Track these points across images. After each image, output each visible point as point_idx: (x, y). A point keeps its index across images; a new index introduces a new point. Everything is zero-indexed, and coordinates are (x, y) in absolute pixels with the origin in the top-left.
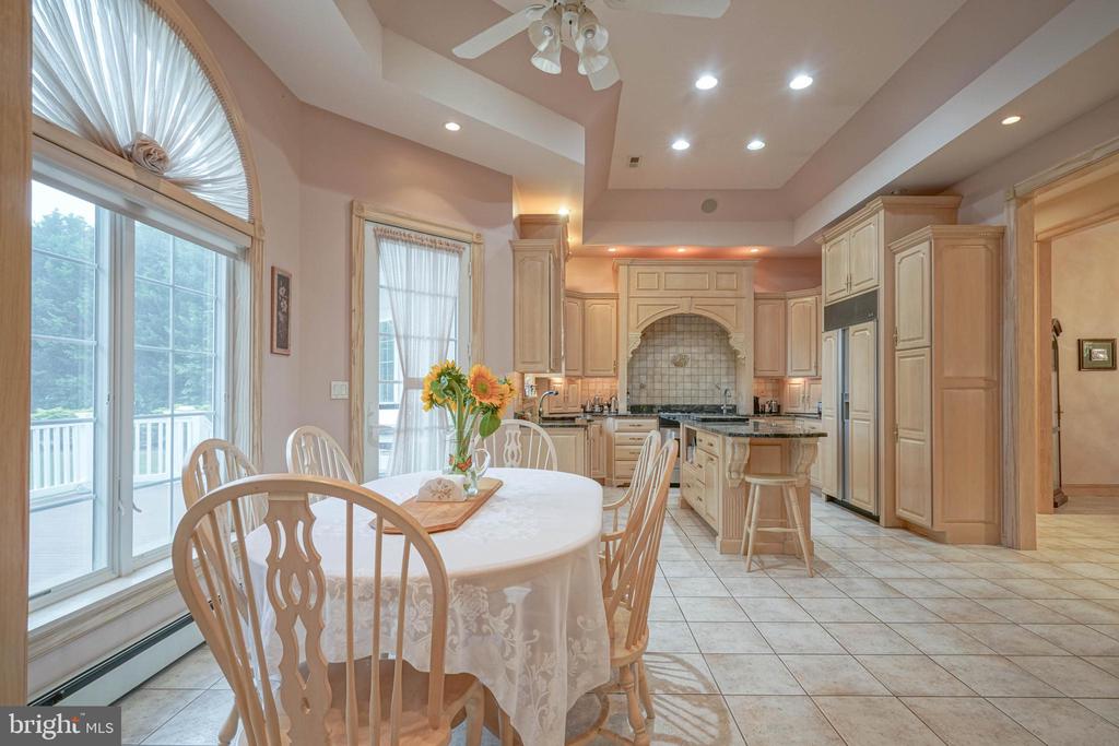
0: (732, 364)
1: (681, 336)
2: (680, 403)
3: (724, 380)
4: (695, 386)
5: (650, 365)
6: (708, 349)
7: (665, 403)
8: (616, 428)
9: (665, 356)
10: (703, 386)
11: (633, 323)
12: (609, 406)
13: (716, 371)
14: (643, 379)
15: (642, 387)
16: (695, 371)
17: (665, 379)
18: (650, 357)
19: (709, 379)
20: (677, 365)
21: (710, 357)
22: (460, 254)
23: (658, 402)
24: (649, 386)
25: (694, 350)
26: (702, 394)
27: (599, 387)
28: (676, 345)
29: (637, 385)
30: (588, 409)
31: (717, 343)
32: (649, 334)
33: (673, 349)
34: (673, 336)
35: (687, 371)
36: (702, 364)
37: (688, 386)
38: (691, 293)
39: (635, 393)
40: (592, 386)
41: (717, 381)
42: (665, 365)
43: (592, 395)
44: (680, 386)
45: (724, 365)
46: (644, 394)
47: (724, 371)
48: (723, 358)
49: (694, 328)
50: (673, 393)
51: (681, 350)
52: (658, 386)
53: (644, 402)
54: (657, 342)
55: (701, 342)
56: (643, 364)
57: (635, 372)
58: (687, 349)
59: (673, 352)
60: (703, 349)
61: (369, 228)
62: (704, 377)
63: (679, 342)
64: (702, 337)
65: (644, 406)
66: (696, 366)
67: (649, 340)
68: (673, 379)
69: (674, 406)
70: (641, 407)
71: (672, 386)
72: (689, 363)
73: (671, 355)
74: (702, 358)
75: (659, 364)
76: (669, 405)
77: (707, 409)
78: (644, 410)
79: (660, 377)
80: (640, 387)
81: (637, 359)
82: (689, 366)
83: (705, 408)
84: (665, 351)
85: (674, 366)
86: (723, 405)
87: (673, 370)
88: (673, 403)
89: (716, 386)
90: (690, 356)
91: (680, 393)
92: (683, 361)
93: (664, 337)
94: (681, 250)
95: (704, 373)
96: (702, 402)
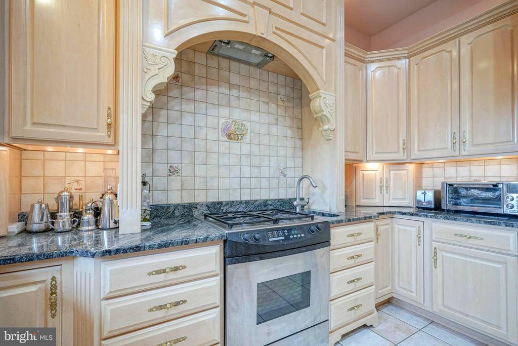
0: (298, 143)
1: (235, 92)
3: (290, 164)
4: (255, 172)
5: (187, 132)
7: (213, 198)
8: (106, 289)
9: (211, 121)
10: (266, 172)
12: (97, 212)
13: (281, 151)
14: (174, 157)
15: (173, 171)
16: (255, 149)
17: (213, 160)
18: (187, 119)
19: (273, 161)
20: (230, 136)
21: (274, 130)
23: (201, 198)
24: (185, 171)
25: (255, 117)
26: (264, 183)
27: (77, 170)
28: (229, 105)
29: (163, 169)
30: (36, 223)
31: (281, 112)
32: (185, 77)
33: (224, 112)
34: (224, 90)
35: (245, 149)
36: (265, 140)
37: (246, 171)
39: (159, 183)
40: (55, 168)
41: (282, 164)
42: (213, 135)
43: (55, 188)
44: (235, 171)
45: (289, 143)
46: (175, 183)
47: (290, 152)
48: (289, 133)
49: (253, 84)
50: (225, 183)
51: (236, 115)
52: (200, 170)
53: (175, 199)
54: (199, 94)
55: (264, 107)
56: (174, 130)
57: (160, 144)
58: (245, 115)
59: (222, 116)
60: (265, 118)
62: (266, 159)
63: (234, 102)
64: (265, 100)
65: (176, 207)
66: (256, 142)
67: (185, 89)
68: (224, 160)
69: (227, 203)
70: (172, 209)
71: (223, 171)
72: (248, 136)
73: (222, 121)
74: (264, 130)
75: (202, 133)
76: (221, 203)
77: (271, 205)
78: (177, 213)
79: (204, 155)
80: (166, 172)
81: (163, 119)
82: (248, 141)
83: (268, 204)
84: (212, 111)
85: (225, 138)
86: (295, 199)
87: (225, 145)
88: (224, 198)
89: (282, 173)
90: (248, 125)
91: (235, 183)
92: (238, 133)
93: (209, 88)
95: (267, 153)
96: (264, 195)
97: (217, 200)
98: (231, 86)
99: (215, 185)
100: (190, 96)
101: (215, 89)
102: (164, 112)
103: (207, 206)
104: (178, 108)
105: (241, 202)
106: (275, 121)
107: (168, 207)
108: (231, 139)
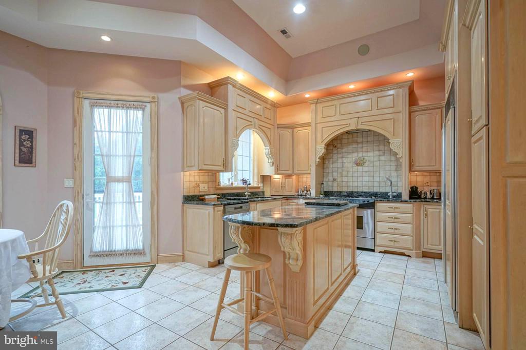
1: (360, 145)
2: (360, 190)
3: (394, 174)
4: (371, 179)
5: (340, 165)
6: (381, 153)
9: (349, 159)
10: (377, 179)
11: (319, 140)
13: (388, 168)
14: (335, 174)
15: (334, 180)
16: (371, 169)
17: (350, 174)
18: (340, 161)
19: (382, 174)
20: (358, 164)
21: (382, 158)
22: (143, 109)
23: (345, 189)
24: (339, 179)
25: (371, 154)
26: (376, 184)
28: (357, 151)
31: (387, 148)
33: (355, 155)
34: (354, 146)
35: (365, 169)
36: (377, 164)
37: (366, 179)
38: (358, 115)
39: (330, 184)
40: (305, 180)
41: (388, 174)
42: (350, 165)
44: (360, 179)
45: (393, 163)
46: (335, 184)
47: (393, 168)
49: (370, 139)
50: (355, 184)
51: (360, 155)
52: (345, 179)
53: (335, 189)
54: (344, 150)
55: (376, 148)
56: (335, 165)
57: (331, 171)
58: (365, 154)
60: (377, 153)
61: (87, 102)
62: (378, 173)
63: (359, 150)
64: (377, 145)
65: (335, 192)
66: (372, 165)
67: (339, 150)
68: (356, 175)
69: (355, 192)
71: (354, 179)
72: (367, 163)
73: (354, 158)
74: (376, 159)
75: (345, 165)
76: (353, 192)
79: (346, 173)
80: (332, 179)
81: (331, 162)
82: (367, 165)
84: (349, 156)
85: (355, 165)
86: (390, 193)
87: (355, 168)
88: (355, 190)
89: (388, 179)
90: (367, 158)
91: (360, 184)
92: (362, 162)
93: (349, 147)
94: (352, 87)
95: (378, 170)
96: (376, 190)
97: (351, 191)
98: (357, 143)
99: (351, 184)
100: (341, 151)
101: (351, 147)
103: (346, 192)
104: (336, 157)
105: (362, 192)
107: (332, 192)
108: (358, 166)
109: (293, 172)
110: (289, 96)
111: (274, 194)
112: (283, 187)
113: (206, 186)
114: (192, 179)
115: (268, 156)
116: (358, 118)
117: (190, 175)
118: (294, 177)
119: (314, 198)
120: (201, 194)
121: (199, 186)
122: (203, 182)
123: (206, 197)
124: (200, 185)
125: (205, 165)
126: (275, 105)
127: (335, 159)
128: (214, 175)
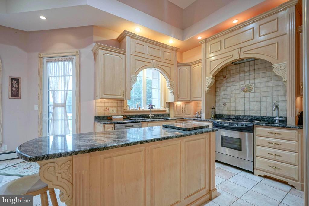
1: (247, 74)
2: (247, 114)
3: (282, 99)
4: (258, 104)
5: (229, 92)
7: (237, 114)
9: (237, 87)
10: (264, 104)
11: (208, 72)
13: (275, 93)
14: (225, 100)
15: (224, 105)
16: (257, 94)
17: (238, 100)
18: (229, 89)
19: (269, 99)
20: (245, 91)
21: (270, 84)
22: (72, 61)
23: (233, 113)
24: (228, 104)
25: (257, 81)
26: (263, 109)
28: (244, 80)
33: (242, 83)
34: (242, 74)
35: (252, 95)
36: (264, 90)
37: (253, 104)
38: (241, 45)
39: (221, 108)
41: (275, 99)
42: (238, 92)
44: (247, 104)
45: (282, 88)
46: (225, 109)
47: (282, 93)
48: (281, 83)
49: (256, 67)
50: (243, 109)
51: (247, 82)
52: (233, 104)
54: (232, 79)
55: (263, 75)
56: (225, 92)
57: (221, 97)
58: (252, 81)
60: (264, 79)
61: (45, 60)
63: (247, 78)
64: (264, 72)
65: (225, 115)
66: (258, 91)
67: (228, 79)
68: (243, 100)
69: (243, 116)
70: (223, 116)
71: (242, 104)
73: (241, 86)
74: (263, 85)
75: (234, 92)
76: (240, 116)
77: (266, 119)
78: (225, 117)
79: (234, 99)
80: (223, 105)
81: (222, 90)
82: (254, 91)
83: (264, 118)
84: (237, 84)
85: (243, 92)
86: (276, 117)
87: (243, 94)
88: (242, 114)
90: (254, 85)
91: (247, 108)
92: (249, 89)
93: (236, 76)
94: (235, 22)
95: (265, 95)
96: (263, 114)
97: (239, 114)
98: (245, 72)
99: (238, 109)
100: (230, 81)
101: (238, 76)
102: (222, 88)
103: (234, 116)
104: (226, 86)
105: (249, 116)
106: (270, 80)
107: (223, 115)
108: (245, 92)
109: (190, 99)
110: (185, 40)
111: (176, 115)
112: (183, 110)
113: (115, 110)
114: (102, 105)
115: (169, 88)
116: (241, 48)
117: (101, 102)
118: (193, 103)
119: (204, 120)
120: (110, 115)
121: (108, 109)
122: (113, 107)
123: (113, 117)
124: (110, 109)
125: (105, 95)
126: (174, 49)
127: (225, 88)
128: (122, 102)
